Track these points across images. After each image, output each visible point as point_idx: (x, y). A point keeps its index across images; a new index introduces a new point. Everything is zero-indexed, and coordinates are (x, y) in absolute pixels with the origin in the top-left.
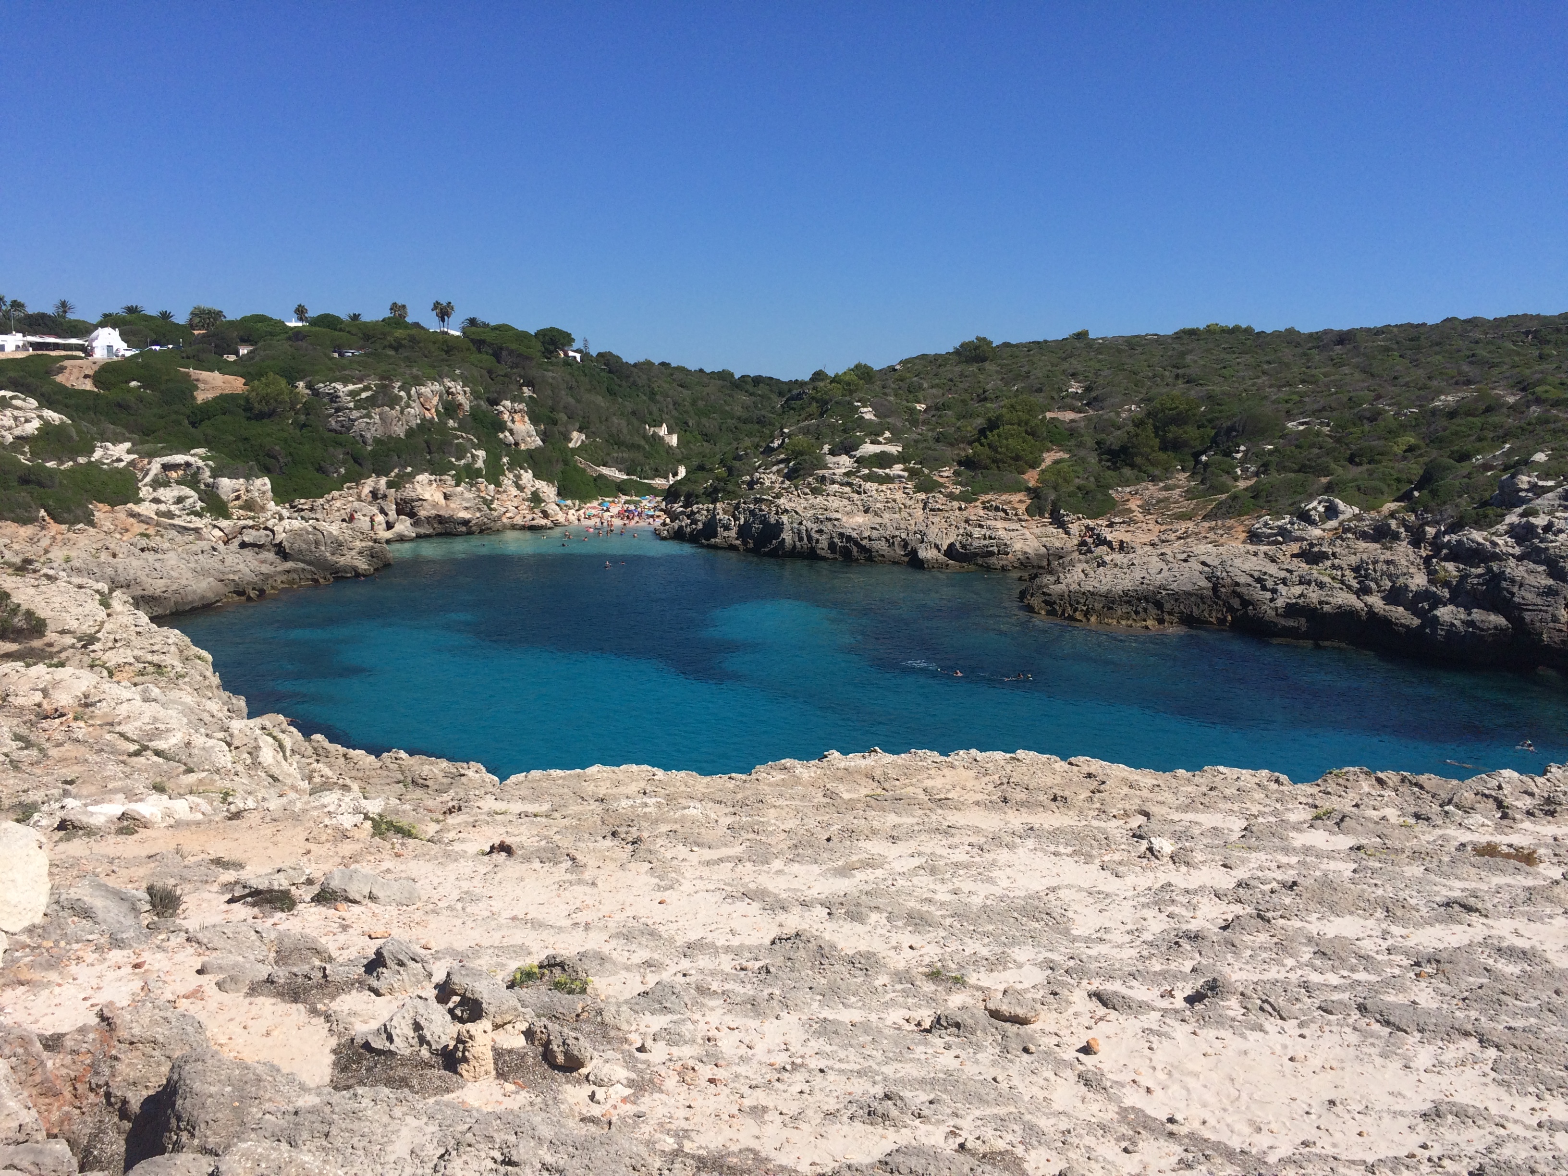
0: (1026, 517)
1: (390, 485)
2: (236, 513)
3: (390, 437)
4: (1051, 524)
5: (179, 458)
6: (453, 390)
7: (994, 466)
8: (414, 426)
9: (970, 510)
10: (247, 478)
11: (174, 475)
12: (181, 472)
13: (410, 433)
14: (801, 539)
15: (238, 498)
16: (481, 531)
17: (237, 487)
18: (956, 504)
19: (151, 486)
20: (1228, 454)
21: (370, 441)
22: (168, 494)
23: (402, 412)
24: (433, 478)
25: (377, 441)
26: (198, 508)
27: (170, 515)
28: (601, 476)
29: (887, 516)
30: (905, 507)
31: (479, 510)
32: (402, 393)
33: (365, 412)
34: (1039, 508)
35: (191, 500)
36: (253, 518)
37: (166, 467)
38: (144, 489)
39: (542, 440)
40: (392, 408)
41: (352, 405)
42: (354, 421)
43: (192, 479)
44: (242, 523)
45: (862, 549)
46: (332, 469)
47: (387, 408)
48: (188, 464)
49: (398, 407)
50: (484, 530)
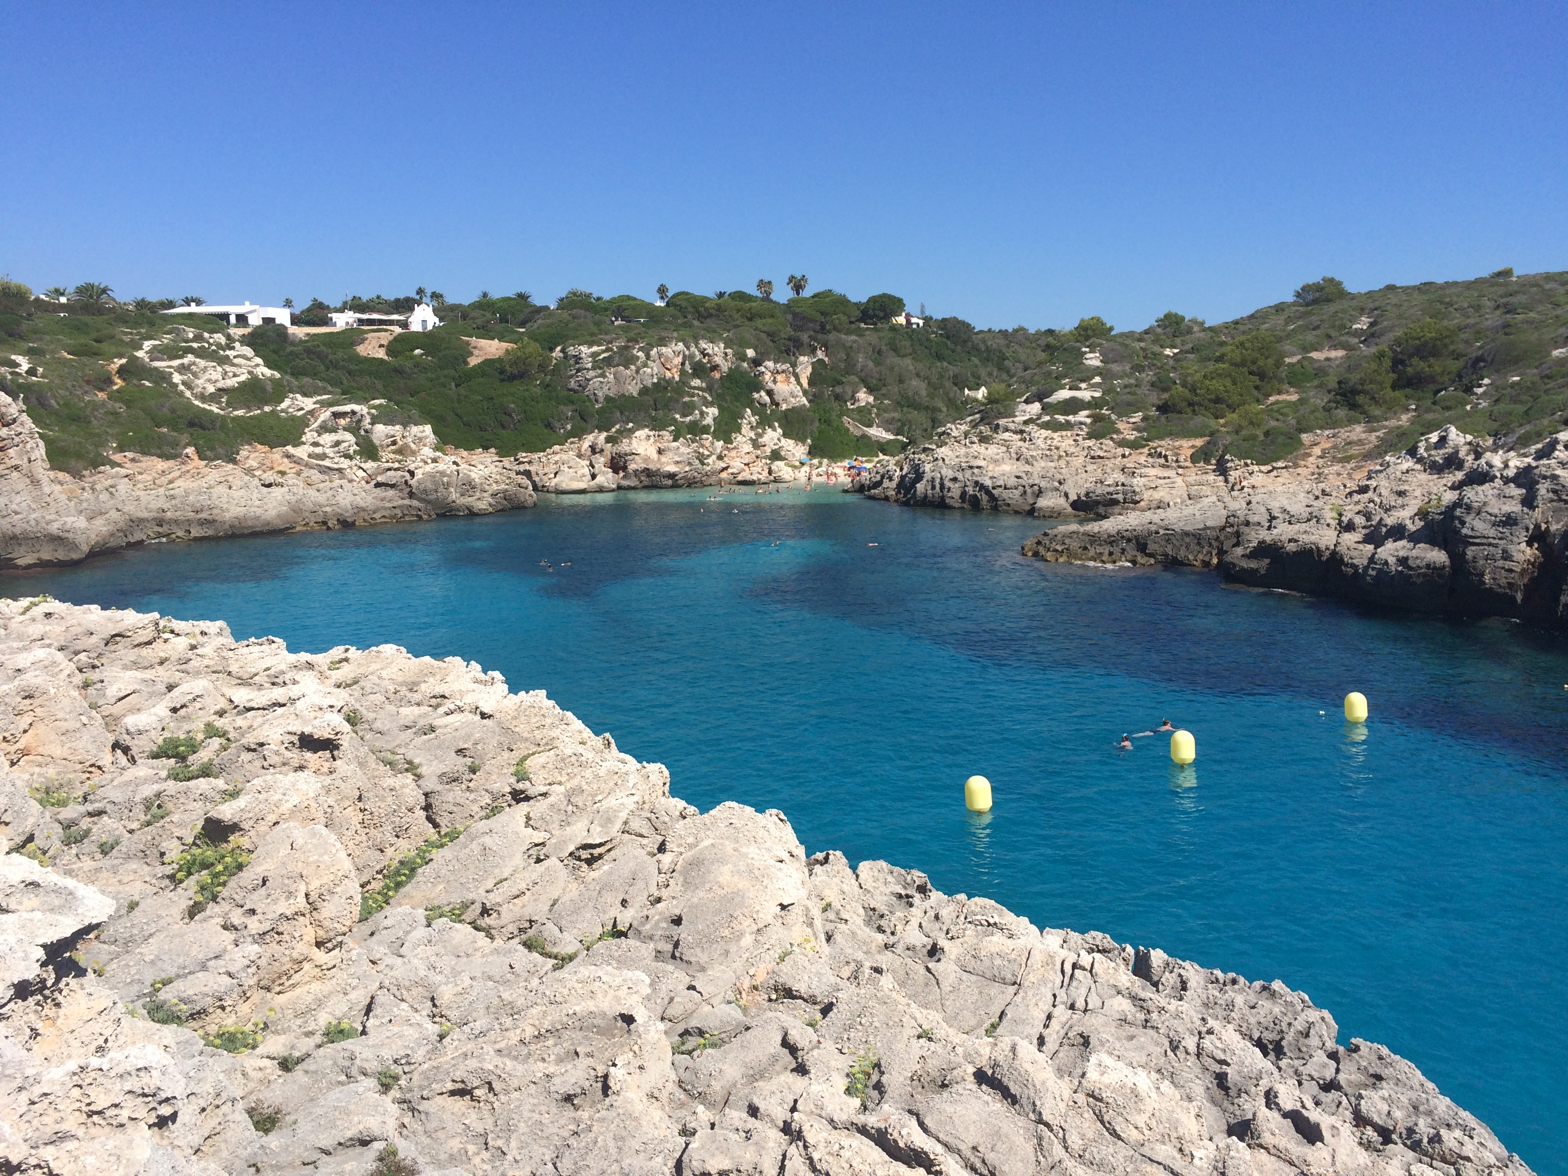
0: (1188, 464)
1: (608, 440)
2: (385, 455)
3: (623, 395)
4: (1214, 471)
5: (348, 408)
6: (710, 351)
7: (1189, 410)
8: (650, 385)
9: (1134, 458)
10: (405, 425)
11: (342, 422)
12: (348, 420)
13: (644, 391)
14: (933, 488)
15: (394, 443)
16: (689, 486)
17: (392, 433)
18: (1120, 451)
19: (317, 431)
20: (1469, 390)
21: (601, 400)
22: (328, 439)
23: (637, 372)
24: (652, 433)
25: (608, 399)
26: (351, 452)
27: (323, 457)
28: (865, 436)
29: (1041, 465)
30: (1067, 455)
31: (690, 464)
32: (640, 354)
33: (600, 371)
34: (1206, 454)
35: (346, 444)
36: (399, 462)
37: (336, 415)
38: (309, 434)
39: (810, 401)
40: (627, 368)
41: (590, 365)
42: (589, 380)
43: (354, 429)
44: (390, 465)
45: (992, 498)
46: (557, 425)
47: (622, 368)
48: (354, 413)
49: (633, 367)
50: (691, 483)
